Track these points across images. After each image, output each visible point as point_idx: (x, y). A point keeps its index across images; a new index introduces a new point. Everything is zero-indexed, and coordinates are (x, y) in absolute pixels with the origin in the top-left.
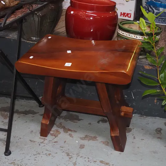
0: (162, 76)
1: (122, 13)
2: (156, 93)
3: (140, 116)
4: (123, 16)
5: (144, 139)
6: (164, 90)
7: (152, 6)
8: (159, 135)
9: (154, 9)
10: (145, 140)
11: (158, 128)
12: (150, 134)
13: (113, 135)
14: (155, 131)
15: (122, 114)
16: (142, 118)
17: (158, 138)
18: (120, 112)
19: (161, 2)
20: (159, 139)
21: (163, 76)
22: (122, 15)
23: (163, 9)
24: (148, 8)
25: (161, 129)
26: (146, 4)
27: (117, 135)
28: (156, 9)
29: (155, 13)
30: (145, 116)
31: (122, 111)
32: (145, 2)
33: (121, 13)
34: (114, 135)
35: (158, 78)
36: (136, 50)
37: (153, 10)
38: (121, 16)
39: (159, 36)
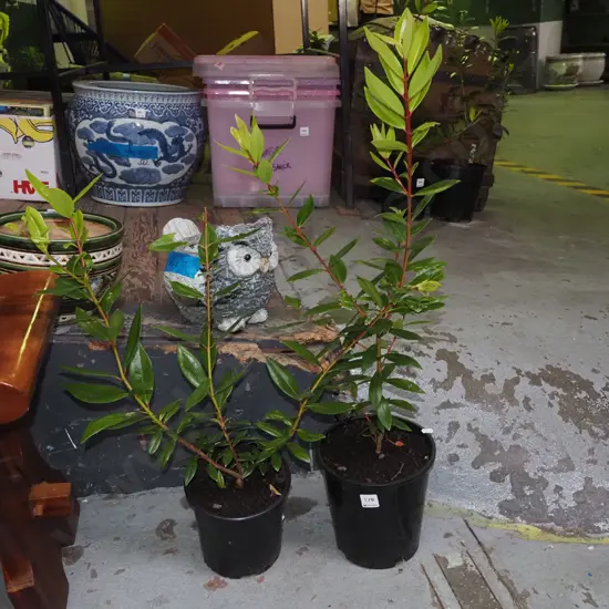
0: (136, 367)
1: (20, 183)
2: (123, 422)
3: (105, 499)
4: (24, 192)
5: (123, 570)
6: (147, 409)
7: (105, 155)
8: (166, 542)
9: (112, 162)
10: (127, 569)
11: (164, 523)
12: (142, 547)
13: (15, 589)
14: (155, 535)
15: (38, 510)
16: (114, 501)
17: (168, 552)
18: (27, 505)
19: (130, 141)
20: (171, 555)
21: (140, 367)
22: (20, 190)
23: (138, 160)
24: (97, 162)
25: (173, 523)
26: (86, 149)
27: (30, 585)
28: (119, 164)
29: (119, 174)
30: (122, 495)
31: (35, 502)
32: (85, 144)
33: (15, 182)
34: (21, 587)
35: (120, 376)
36: (42, 304)
37: (112, 166)
38: (16, 191)
39: (117, 247)
